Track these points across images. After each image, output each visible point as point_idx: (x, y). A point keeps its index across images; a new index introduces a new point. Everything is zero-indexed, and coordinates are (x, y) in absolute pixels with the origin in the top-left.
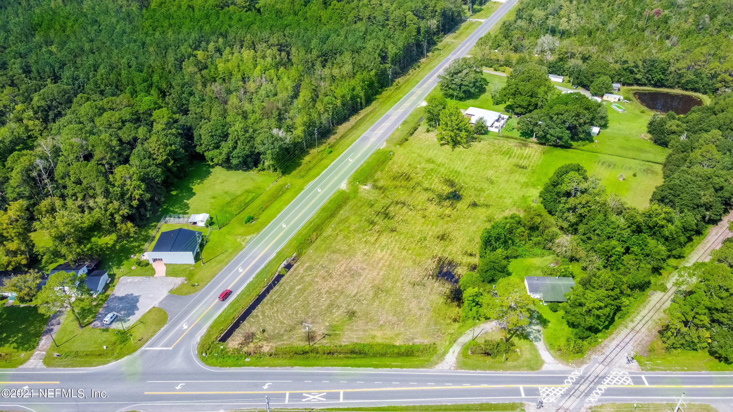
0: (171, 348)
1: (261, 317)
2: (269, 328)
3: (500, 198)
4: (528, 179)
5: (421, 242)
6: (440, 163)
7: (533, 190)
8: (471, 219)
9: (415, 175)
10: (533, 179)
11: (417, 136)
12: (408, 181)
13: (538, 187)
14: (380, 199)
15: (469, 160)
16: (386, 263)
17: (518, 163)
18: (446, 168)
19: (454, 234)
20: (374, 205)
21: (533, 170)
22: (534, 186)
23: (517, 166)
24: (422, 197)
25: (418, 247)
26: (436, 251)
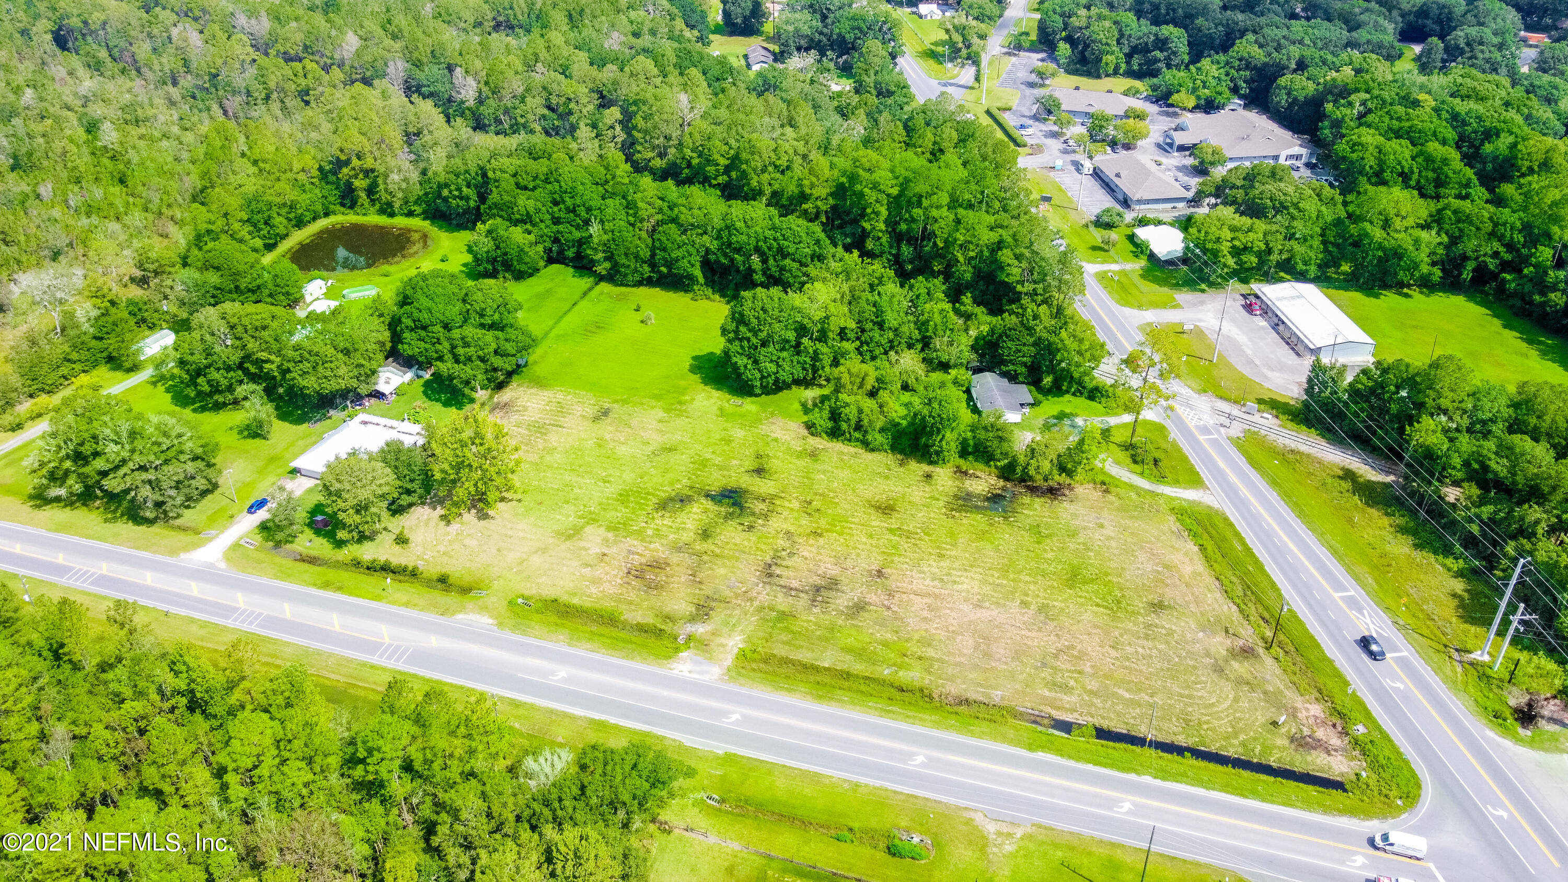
1: (1242, 737)
2: (1261, 718)
3: (728, 441)
4: (652, 408)
5: (908, 535)
6: (580, 517)
7: (696, 404)
8: (812, 476)
9: (641, 555)
10: (654, 403)
11: (423, 559)
12: (668, 565)
13: (687, 398)
14: (756, 604)
15: (568, 477)
16: (996, 575)
17: (584, 416)
18: (604, 509)
19: (868, 495)
20: (784, 612)
21: (616, 401)
22: (680, 403)
23: (596, 419)
24: (738, 540)
25: (927, 538)
26: (932, 515)
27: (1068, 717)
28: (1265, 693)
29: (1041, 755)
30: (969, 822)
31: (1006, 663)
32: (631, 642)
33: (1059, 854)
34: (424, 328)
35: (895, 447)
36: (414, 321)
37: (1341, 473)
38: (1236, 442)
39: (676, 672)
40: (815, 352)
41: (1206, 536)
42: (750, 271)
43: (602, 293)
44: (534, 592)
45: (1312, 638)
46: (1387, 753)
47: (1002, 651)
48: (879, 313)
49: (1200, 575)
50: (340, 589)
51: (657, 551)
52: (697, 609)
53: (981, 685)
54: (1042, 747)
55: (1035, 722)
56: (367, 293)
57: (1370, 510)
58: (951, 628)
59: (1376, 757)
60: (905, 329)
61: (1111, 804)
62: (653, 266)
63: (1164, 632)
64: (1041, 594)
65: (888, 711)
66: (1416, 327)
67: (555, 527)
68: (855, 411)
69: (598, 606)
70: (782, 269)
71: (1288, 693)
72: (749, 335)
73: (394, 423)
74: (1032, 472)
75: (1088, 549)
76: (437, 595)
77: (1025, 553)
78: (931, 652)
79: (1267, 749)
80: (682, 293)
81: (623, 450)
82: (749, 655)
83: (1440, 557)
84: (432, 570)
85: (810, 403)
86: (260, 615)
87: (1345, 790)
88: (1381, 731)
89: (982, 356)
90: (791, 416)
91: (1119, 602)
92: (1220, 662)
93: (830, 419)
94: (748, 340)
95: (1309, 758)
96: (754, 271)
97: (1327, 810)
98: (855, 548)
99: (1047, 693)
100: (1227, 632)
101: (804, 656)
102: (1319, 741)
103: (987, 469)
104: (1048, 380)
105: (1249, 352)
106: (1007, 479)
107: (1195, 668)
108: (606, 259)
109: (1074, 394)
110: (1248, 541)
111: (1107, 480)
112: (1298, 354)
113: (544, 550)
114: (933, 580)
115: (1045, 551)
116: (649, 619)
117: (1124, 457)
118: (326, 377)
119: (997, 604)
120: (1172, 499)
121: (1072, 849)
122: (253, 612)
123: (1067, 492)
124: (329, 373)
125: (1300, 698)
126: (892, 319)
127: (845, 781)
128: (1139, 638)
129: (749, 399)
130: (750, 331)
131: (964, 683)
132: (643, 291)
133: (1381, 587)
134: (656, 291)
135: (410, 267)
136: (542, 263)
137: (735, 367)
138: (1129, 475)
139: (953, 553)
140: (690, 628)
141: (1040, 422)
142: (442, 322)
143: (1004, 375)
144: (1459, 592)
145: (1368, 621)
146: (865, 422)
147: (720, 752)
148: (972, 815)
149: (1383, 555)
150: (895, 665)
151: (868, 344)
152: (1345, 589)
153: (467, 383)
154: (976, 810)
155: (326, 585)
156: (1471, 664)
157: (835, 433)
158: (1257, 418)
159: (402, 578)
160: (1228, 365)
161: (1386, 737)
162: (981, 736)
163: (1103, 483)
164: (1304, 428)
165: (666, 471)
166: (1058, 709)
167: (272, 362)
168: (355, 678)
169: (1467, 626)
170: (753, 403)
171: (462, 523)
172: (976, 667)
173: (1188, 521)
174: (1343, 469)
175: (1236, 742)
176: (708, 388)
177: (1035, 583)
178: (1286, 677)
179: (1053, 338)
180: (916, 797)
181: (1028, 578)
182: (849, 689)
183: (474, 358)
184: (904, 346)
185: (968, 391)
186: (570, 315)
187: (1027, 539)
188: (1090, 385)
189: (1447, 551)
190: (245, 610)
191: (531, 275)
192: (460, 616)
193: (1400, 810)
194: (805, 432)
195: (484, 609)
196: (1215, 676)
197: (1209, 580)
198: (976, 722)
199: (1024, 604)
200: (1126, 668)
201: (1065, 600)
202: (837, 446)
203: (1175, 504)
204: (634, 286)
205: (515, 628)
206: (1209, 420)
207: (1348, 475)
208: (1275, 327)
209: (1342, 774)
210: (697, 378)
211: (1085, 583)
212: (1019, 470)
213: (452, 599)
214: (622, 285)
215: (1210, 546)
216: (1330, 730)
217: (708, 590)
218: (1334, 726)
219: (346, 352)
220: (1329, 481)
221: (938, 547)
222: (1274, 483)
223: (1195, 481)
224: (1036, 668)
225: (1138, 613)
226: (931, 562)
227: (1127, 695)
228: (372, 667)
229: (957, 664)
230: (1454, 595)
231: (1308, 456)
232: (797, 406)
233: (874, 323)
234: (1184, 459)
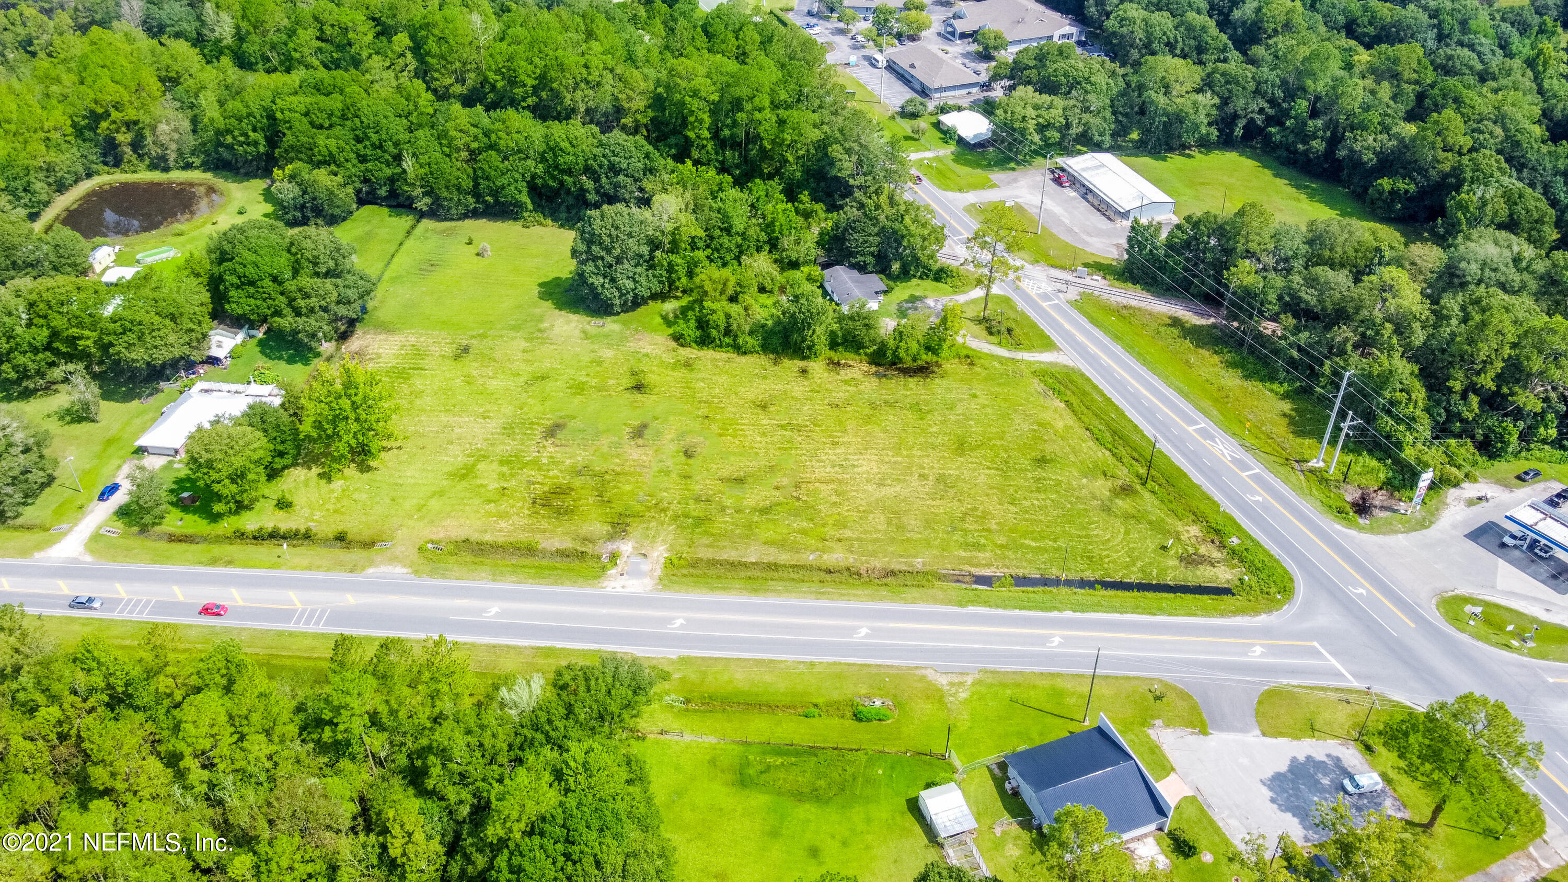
0: (1316, 644)
1: (1139, 564)
2: (1151, 545)
3: (599, 362)
4: (513, 339)
5: (799, 429)
6: (468, 456)
7: (557, 330)
8: (692, 385)
9: (542, 484)
10: (512, 334)
11: (313, 520)
12: (572, 489)
13: (546, 325)
14: (670, 513)
15: (444, 418)
16: (890, 454)
17: (443, 356)
18: (492, 445)
19: (751, 396)
20: (699, 518)
21: (473, 337)
22: (540, 330)
23: (457, 357)
24: (635, 456)
25: (817, 429)
26: (817, 407)
27: (987, 572)
28: (1150, 523)
29: (971, 609)
30: (922, 679)
31: (920, 533)
32: (555, 568)
33: (1009, 692)
34: (252, 283)
35: (766, 348)
36: (239, 278)
37: (1169, 321)
38: (1074, 304)
39: (609, 589)
40: (669, 264)
41: (1069, 393)
42: (583, 191)
43: (427, 230)
44: (441, 535)
45: (1178, 469)
46: (1260, 556)
47: (913, 522)
48: (726, 218)
49: (1071, 427)
50: (230, 563)
51: (558, 477)
52: (613, 527)
53: (902, 556)
54: (971, 602)
55: (958, 581)
56: (165, 255)
57: (1201, 351)
58: (861, 509)
59: (1252, 562)
60: (751, 232)
61: (1044, 640)
62: (478, 196)
63: (1052, 483)
64: (936, 466)
65: (823, 593)
66: (1203, 184)
67: (446, 469)
68: (722, 317)
69: (512, 540)
70: (616, 186)
71: (1167, 519)
72: (603, 253)
73: (240, 387)
74: (902, 354)
75: (967, 419)
76: (339, 553)
77: (911, 430)
78: (848, 533)
79: (1162, 571)
80: (511, 222)
81: (494, 384)
82: (676, 562)
83: (1268, 384)
84: (327, 529)
85: (671, 315)
86: (148, 602)
87: (1233, 595)
88: (1252, 540)
89: (829, 251)
90: (655, 331)
91: (1007, 462)
92: (1106, 502)
93: (697, 328)
94: (602, 259)
95: (1198, 573)
96: (587, 191)
97: (1223, 614)
98: (752, 448)
99: (963, 554)
100: (1105, 475)
101: (731, 554)
102: (1203, 556)
103: (857, 357)
104: (896, 267)
105: (1067, 221)
106: (878, 364)
107: (1086, 510)
108: (425, 194)
109: (921, 278)
110: (1106, 392)
111: (971, 353)
112: (1109, 219)
113: (441, 493)
114: (833, 467)
115: (930, 425)
116: (568, 544)
117: (980, 330)
118: (156, 347)
119: (898, 480)
120: (1031, 363)
121: (1019, 685)
122: (139, 601)
123: (936, 369)
124: (158, 342)
125: (1180, 523)
126: (739, 224)
127: (799, 662)
128: (1032, 492)
129: (609, 319)
130: (603, 249)
131: (885, 556)
132: (468, 222)
133: (1225, 416)
134: (483, 223)
135: (205, 223)
136: (354, 206)
137: (592, 287)
138: (987, 346)
139: (846, 439)
140: (611, 546)
141: (893, 308)
142: (270, 275)
143: (853, 266)
144: (1288, 412)
145: (1221, 447)
146: (735, 327)
147: (674, 657)
148: (924, 672)
149: (1221, 389)
150: (817, 550)
151: (718, 250)
152: (1197, 423)
153: (313, 336)
154: (926, 668)
155: (214, 562)
156: (1311, 471)
157: (704, 341)
158: (1087, 281)
159: (295, 542)
160: (1052, 236)
161: (1258, 544)
162: (914, 601)
163: (967, 357)
164: (1130, 285)
165: (544, 400)
166: (976, 566)
167: (89, 338)
168: (276, 648)
169: (1299, 440)
170: (614, 322)
171: (345, 479)
172: (893, 540)
173: (1051, 381)
174: (1170, 318)
175: (1135, 569)
176: (563, 313)
177: (928, 456)
178: (1163, 506)
179: (897, 226)
180: (869, 665)
181: (920, 453)
182: (781, 579)
183: (317, 309)
184: (753, 249)
185: (821, 286)
186: (399, 256)
187: (911, 417)
188: (935, 267)
189: (1272, 378)
190: (130, 601)
191: (344, 219)
192: (371, 571)
193: (1281, 604)
194: (674, 345)
195: (394, 560)
196: (1104, 515)
197: (1081, 432)
198: (905, 589)
199: (923, 477)
200: (1027, 520)
201: (958, 468)
202: (708, 354)
203: (1036, 367)
204: (459, 219)
205: (432, 573)
206: (1047, 287)
207: (1176, 322)
208: (1084, 196)
209: (1228, 581)
210: (549, 304)
211: (972, 450)
212: (889, 353)
213: (356, 555)
214: (446, 219)
215: (1074, 400)
216: (1210, 546)
217: (618, 507)
218: (1213, 541)
219: (173, 318)
220: (1162, 329)
221: (830, 436)
222: (1117, 338)
223: (1049, 345)
224: (948, 533)
225: (1026, 470)
226: (827, 450)
227: (1034, 544)
228: (291, 634)
229: (876, 540)
230: (1285, 415)
231: (1140, 309)
232: (658, 320)
233: (721, 230)
234: (1034, 326)
